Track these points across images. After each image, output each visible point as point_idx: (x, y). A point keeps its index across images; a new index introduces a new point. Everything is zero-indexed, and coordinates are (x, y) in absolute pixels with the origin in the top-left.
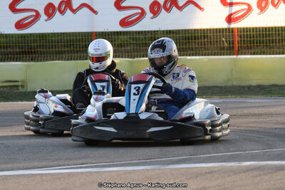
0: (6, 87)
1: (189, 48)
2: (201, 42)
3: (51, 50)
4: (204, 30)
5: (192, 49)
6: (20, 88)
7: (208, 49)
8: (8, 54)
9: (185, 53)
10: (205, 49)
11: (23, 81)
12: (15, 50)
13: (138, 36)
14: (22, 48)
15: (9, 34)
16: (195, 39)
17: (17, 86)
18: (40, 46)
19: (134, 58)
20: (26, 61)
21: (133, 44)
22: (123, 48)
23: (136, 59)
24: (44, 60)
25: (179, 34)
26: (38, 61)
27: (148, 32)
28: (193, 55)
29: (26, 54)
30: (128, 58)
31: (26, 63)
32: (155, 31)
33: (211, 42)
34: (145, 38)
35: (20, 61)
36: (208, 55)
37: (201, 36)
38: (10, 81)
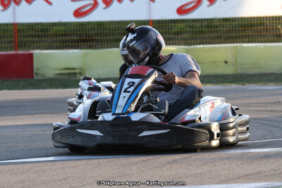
0: (64, 74)
1: (245, 36)
2: (257, 30)
3: (108, 38)
4: (260, 18)
5: (249, 36)
6: (78, 75)
7: (264, 36)
8: (66, 42)
9: (241, 40)
10: (261, 36)
11: (81, 69)
12: (73, 38)
13: (194, 24)
14: (80, 36)
15: (68, 23)
16: (251, 26)
17: (75, 74)
18: (98, 34)
19: (190, 45)
20: (83, 49)
21: (190, 31)
22: (180, 36)
23: (192, 47)
24: (102, 48)
25: (235, 21)
26: (95, 48)
27: (205, 20)
28: (249, 42)
29: (84, 42)
30: (185, 45)
31: (84, 51)
32: (211, 19)
33: (267, 29)
34: (202, 26)
35: (77, 48)
36: (264, 42)
37: (257, 24)
38: (68, 69)
